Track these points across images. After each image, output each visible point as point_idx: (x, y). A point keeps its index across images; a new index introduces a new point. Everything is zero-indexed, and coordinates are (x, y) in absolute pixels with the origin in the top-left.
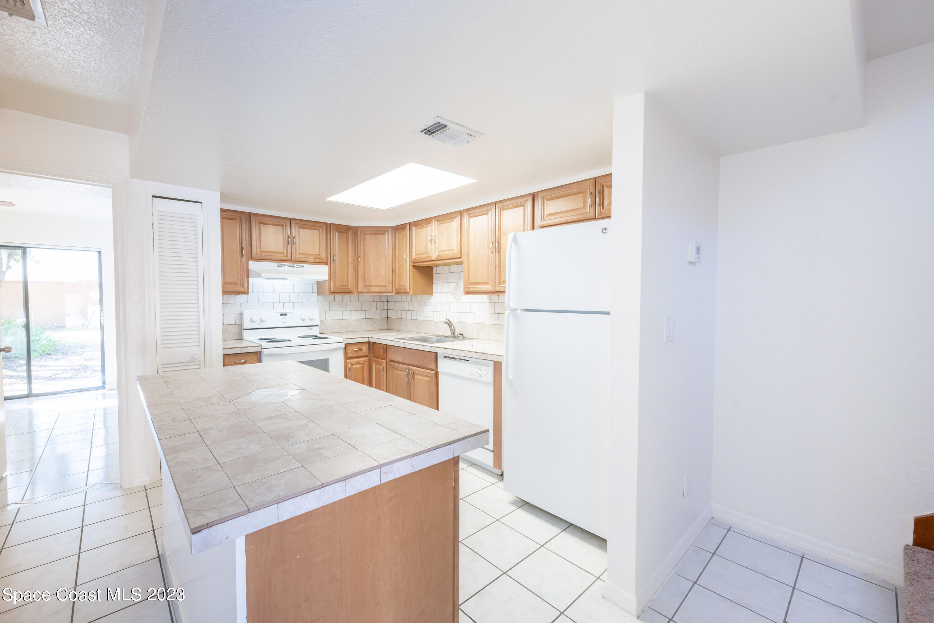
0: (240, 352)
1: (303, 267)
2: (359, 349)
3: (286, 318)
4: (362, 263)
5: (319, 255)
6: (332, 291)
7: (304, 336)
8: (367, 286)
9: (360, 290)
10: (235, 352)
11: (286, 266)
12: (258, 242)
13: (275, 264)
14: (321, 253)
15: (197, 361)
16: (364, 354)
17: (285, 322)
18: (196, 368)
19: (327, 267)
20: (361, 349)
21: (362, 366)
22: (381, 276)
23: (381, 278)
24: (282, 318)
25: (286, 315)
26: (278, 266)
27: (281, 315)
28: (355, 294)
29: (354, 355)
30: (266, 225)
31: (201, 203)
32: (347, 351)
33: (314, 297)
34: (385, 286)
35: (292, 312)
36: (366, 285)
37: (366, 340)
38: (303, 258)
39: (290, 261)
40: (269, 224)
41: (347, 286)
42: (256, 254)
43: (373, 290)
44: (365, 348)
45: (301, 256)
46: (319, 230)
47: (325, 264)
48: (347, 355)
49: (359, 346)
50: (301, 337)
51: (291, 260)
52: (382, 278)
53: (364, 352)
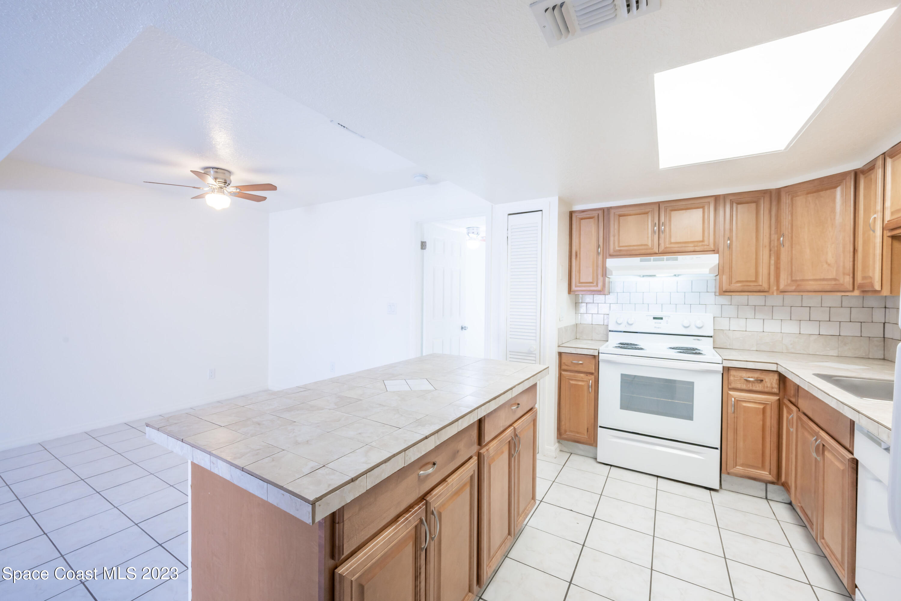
0: (575, 353)
1: (676, 259)
2: (756, 380)
3: (660, 323)
4: (787, 244)
5: (703, 241)
6: (724, 290)
7: (677, 347)
8: (796, 281)
9: (782, 287)
10: (571, 351)
11: (652, 259)
12: (616, 238)
13: (637, 259)
14: (706, 239)
15: (534, 354)
16: (766, 390)
17: (658, 328)
18: (533, 359)
19: (717, 256)
20: (762, 381)
21: (762, 407)
22: (827, 263)
23: (825, 266)
24: (655, 323)
25: (662, 319)
26: (641, 261)
27: (654, 318)
28: (775, 293)
29: (744, 387)
30: (626, 217)
31: (542, 211)
32: (730, 378)
33: (711, 298)
34: (835, 279)
35: (669, 316)
36: (793, 279)
37: (773, 368)
38: (676, 248)
39: (657, 254)
40: (630, 215)
41: (756, 281)
42: (614, 250)
43: (809, 288)
44: (772, 382)
45: (672, 245)
46: (703, 208)
47: (713, 252)
48: (730, 385)
49: (757, 375)
50: (673, 349)
51: (658, 252)
52: (829, 265)
53: (767, 387)
